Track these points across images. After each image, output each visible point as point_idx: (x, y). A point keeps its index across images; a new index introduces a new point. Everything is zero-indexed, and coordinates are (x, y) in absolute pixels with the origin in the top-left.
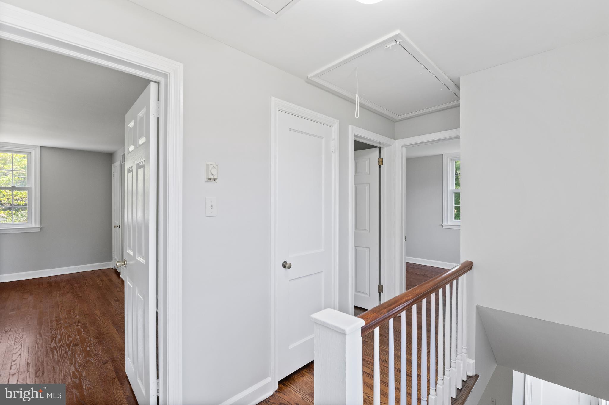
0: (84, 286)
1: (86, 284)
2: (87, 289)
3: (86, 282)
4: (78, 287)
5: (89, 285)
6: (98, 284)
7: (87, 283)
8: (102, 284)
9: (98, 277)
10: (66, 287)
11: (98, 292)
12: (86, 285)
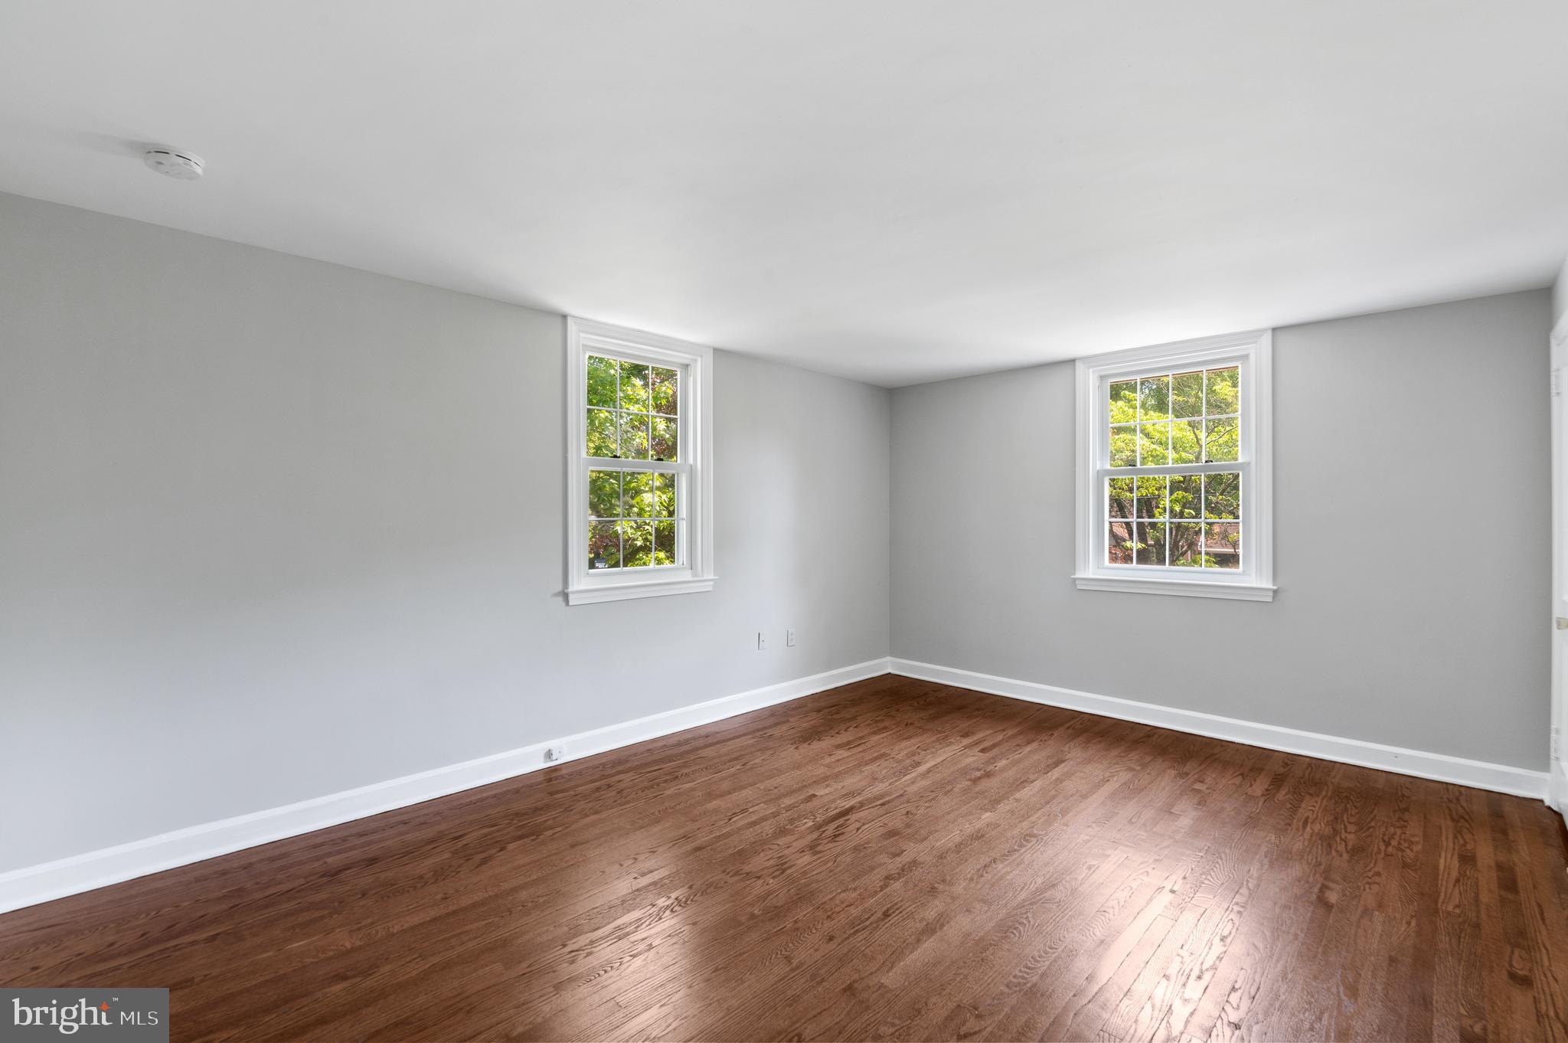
0: (1379, 851)
1: (1388, 844)
2: (1378, 874)
3: (1397, 837)
4: (1349, 848)
5: (1400, 853)
6: (1436, 868)
7: (1394, 843)
8: (1457, 881)
9: (1460, 832)
10: (1312, 823)
11: (1413, 924)
12: (1390, 849)
